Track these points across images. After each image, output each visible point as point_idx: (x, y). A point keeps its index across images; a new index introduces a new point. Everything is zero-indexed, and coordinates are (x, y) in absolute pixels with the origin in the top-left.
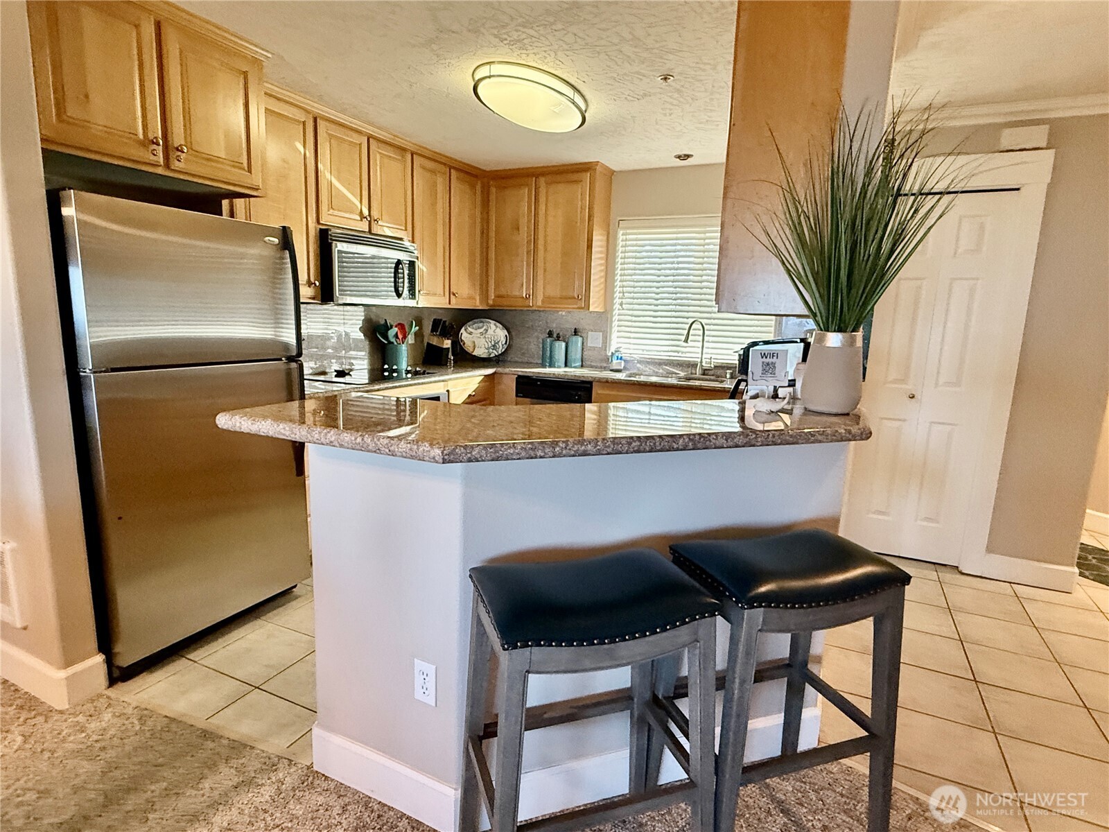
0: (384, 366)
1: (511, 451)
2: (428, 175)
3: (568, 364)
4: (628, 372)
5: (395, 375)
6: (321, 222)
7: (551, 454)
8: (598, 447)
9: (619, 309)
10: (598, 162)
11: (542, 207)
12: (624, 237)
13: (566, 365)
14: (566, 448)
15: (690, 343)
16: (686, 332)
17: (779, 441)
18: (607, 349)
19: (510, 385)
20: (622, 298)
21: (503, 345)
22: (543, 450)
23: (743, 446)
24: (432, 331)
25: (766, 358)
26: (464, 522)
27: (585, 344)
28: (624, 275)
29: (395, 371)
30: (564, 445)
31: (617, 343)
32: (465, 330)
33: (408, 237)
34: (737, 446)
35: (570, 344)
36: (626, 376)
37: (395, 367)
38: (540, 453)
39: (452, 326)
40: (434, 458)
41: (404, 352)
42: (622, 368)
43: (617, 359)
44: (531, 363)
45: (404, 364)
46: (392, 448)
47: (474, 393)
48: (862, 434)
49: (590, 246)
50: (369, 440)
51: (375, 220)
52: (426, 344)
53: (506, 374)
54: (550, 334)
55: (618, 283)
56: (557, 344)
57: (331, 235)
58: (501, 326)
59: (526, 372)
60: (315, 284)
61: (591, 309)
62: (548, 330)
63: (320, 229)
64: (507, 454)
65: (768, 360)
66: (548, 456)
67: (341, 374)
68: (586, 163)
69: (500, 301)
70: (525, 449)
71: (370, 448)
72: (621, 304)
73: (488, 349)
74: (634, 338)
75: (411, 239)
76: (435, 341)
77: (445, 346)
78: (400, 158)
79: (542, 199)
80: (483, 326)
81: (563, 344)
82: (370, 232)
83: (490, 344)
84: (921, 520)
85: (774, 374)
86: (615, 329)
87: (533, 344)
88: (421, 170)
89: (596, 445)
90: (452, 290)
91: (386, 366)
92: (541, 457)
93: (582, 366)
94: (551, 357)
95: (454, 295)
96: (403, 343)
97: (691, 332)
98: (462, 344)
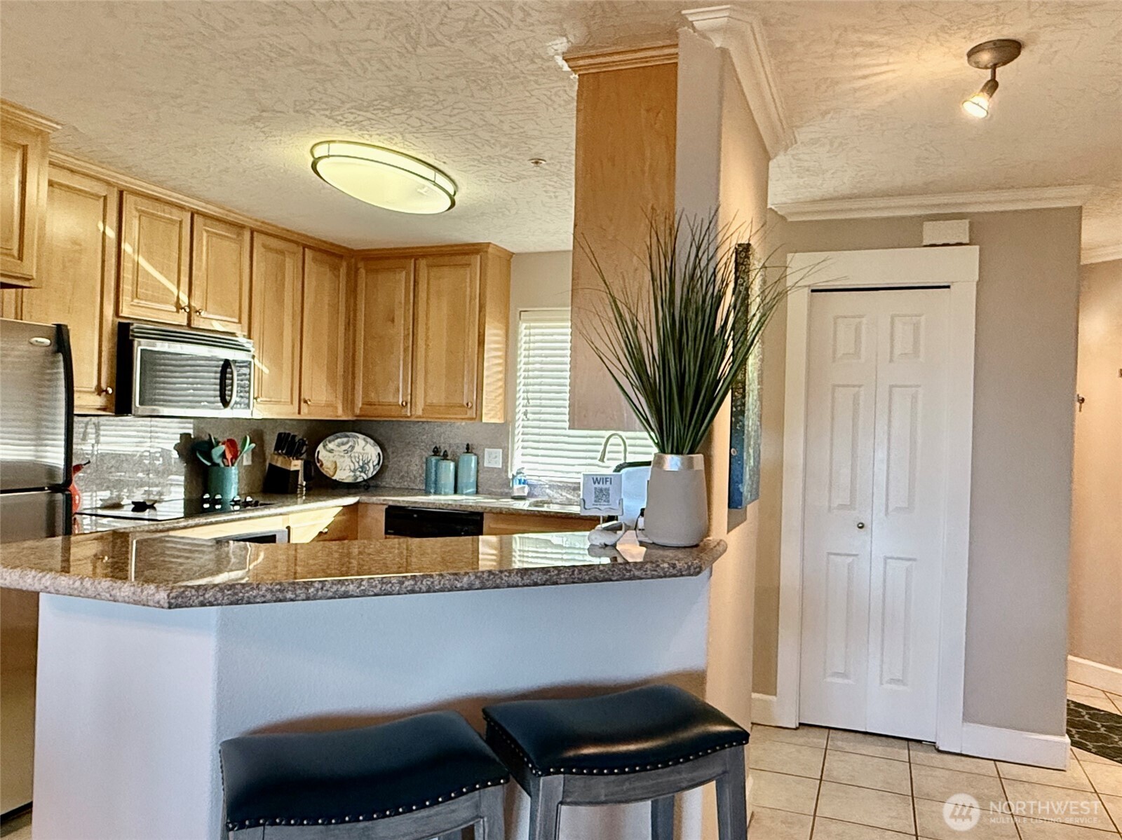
0: (204, 495)
1: (255, 593)
2: (271, 255)
3: (459, 491)
4: (533, 500)
5: (218, 507)
6: (121, 315)
7: (303, 596)
8: (362, 588)
9: (523, 420)
10: (490, 243)
11: (422, 295)
12: (528, 331)
13: (456, 492)
14: (322, 588)
15: (607, 463)
16: (601, 448)
17: (587, 578)
18: (509, 470)
19: (378, 519)
20: (526, 406)
21: (374, 466)
22: (294, 591)
23: (544, 585)
24: (277, 448)
25: (599, 483)
26: (219, 684)
27: (481, 464)
28: (528, 378)
29: (218, 502)
30: (319, 586)
31: (523, 462)
32: (324, 446)
33: (242, 331)
34: (536, 584)
35: (460, 465)
36: (530, 506)
37: (218, 497)
38: (289, 595)
39: (304, 442)
40: (158, 602)
41: (233, 476)
42: (526, 494)
43: (520, 483)
44: (412, 489)
45: (233, 493)
46: (113, 593)
47: (326, 530)
48: (689, 567)
49: (481, 342)
50: (89, 583)
51: (197, 311)
52: (267, 465)
53: (373, 504)
54: (436, 452)
55: (521, 388)
56: (444, 464)
57: (132, 330)
58: (372, 441)
59: (399, 501)
60: (107, 391)
61: (484, 420)
62: (433, 447)
63: (120, 323)
64: (248, 597)
65: (601, 486)
66: (300, 598)
67: (139, 507)
68: (474, 245)
69: (370, 410)
70: (271, 590)
71: (89, 593)
72: (525, 414)
73: (354, 471)
74: (542, 456)
75: (246, 334)
76: (279, 462)
77: (293, 468)
78: (234, 236)
79: (423, 286)
80: (347, 443)
81: (452, 465)
82: (189, 325)
83: (357, 464)
84: (887, 682)
85: (608, 501)
86: (519, 444)
87: (414, 464)
88: (263, 250)
89: (361, 585)
90: (302, 397)
91: (207, 496)
92: (292, 600)
93: (477, 493)
94: (436, 482)
95: (306, 402)
96: (233, 465)
97: (609, 448)
98: (318, 465)
